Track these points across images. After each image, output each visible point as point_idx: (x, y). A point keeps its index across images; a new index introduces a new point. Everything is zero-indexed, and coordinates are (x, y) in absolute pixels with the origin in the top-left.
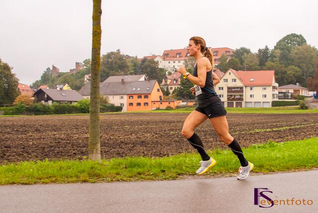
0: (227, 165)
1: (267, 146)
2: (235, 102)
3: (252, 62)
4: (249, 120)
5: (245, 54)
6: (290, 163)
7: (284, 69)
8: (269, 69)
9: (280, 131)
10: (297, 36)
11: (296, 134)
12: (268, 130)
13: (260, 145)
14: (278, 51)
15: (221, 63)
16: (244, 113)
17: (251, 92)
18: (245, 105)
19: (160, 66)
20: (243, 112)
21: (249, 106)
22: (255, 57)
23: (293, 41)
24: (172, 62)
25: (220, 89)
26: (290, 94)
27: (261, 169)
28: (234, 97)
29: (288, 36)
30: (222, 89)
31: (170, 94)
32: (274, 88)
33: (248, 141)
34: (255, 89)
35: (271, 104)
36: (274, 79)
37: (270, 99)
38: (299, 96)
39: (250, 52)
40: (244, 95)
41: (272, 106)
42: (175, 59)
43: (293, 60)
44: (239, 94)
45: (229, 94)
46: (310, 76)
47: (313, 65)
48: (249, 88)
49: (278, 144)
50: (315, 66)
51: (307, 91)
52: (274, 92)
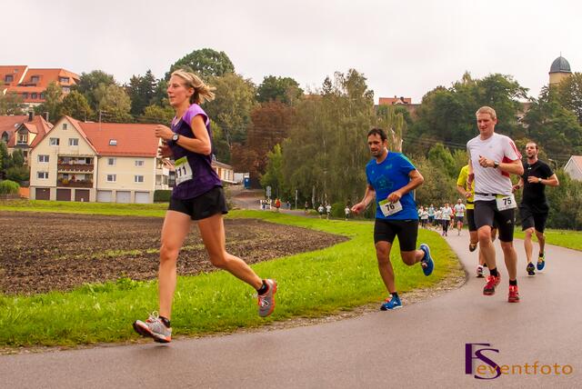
2: (73, 190)
3: (116, 104)
4: (102, 229)
5: (103, 87)
8: (152, 121)
10: (215, 55)
12: (136, 252)
15: (48, 103)
16: (92, 213)
17: (111, 170)
18: (97, 198)
20: (90, 212)
21: (105, 198)
22: (124, 94)
23: (206, 64)
25: (41, 160)
28: (73, 178)
29: (196, 54)
30: (47, 159)
32: (161, 162)
34: (119, 162)
35: (152, 196)
37: (152, 186)
39: (113, 83)
40: (95, 176)
41: (155, 201)
44: (84, 172)
45: (61, 171)
46: (237, 140)
47: (245, 118)
48: (105, 161)
49: (140, 283)
50: (249, 119)
51: (232, 171)
52: (160, 172)
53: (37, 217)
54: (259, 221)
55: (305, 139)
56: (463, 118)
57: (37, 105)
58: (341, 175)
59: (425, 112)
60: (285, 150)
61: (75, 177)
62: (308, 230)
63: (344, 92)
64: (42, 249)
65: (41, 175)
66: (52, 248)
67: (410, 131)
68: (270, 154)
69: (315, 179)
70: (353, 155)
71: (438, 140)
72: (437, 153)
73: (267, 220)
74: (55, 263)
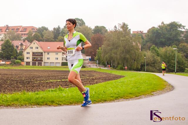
0: (30, 100)
1: (58, 90)
2: (37, 62)
3: (49, 36)
4: (46, 74)
5: (45, 31)
6: (72, 100)
8: (61, 41)
9: (66, 81)
10: (79, 20)
12: (59, 80)
13: (53, 89)
15: (29, 37)
16: (43, 69)
17: (48, 56)
18: (44, 64)
21: (47, 65)
22: (51, 33)
25: (27, 54)
27: (52, 104)
28: (37, 59)
30: (29, 54)
32: (63, 53)
33: (46, 87)
34: (50, 54)
35: (61, 64)
37: (60, 61)
39: (48, 30)
40: (43, 58)
41: (62, 65)
44: (40, 57)
45: (33, 57)
48: (46, 53)
49: (65, 89)
50: (90, 40)
51: (85, 56)
52: (63, 57)
53: (27, 71)
55: (109, 45)
56: (162, 37)
57: (25, 37)
58: (121, 56)
59: (148, 35)
60: (102, 49)
61: (38, 58)
62: (110, 74)
63: (122, 30)
64: (31, 80)
65: (27, 58)
66: (34, 79)
67: (143, 42)
68: (97, 50)
69: (112, 58)
70: (124, 50)
71: (153, 44)
72: (153, 48)
73: (97, 71)
74: (36, 83)
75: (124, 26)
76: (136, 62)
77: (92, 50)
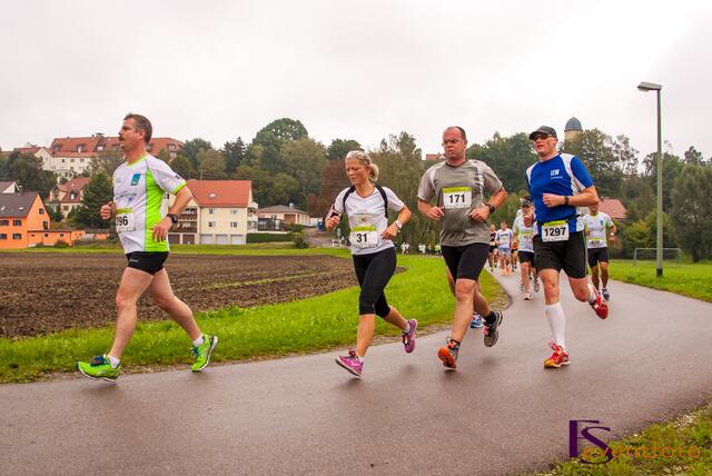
1: (226, 313)
2: (181, 235)
3: (213, 165)
4: (205, 266)
5: (202, 149)
6: (251, 346)
7: (268, 179)
8: (243, 178)
9: (256, 286)
10: (292, 123)
11: (281, 291)
12: (236, 284)
14: (259, 147)
16: (197, 253)
17: (211, 218)
18: (200, 241)
19: (46, 167)
21: (207, 241)
22: (220, 156)
23: (286, 130)
24: (68, 160)
26: (277, 222)
28: (182, 225)
29: (277, 122)
31: (63, 217)
32: (251, 210)
34: (218, 211)
35: (245, 238)
36: (250, 195)
37: (243, 230)
38: (293, 225)
39: (210, 148)
40: (198, 223)
41: (247, 242)
42: (74, 154)
43: (284, 164)
44: (189, 220)
46: (313, 192)
47: (318, 173)
48: (206, 211)
50: (321, 174)
51: (308, 217)
52: (250, 219)
54: (332, 257)
63: (398, 150)
75: (406, 142)
76: (433, 232)
77: (326, 202)
